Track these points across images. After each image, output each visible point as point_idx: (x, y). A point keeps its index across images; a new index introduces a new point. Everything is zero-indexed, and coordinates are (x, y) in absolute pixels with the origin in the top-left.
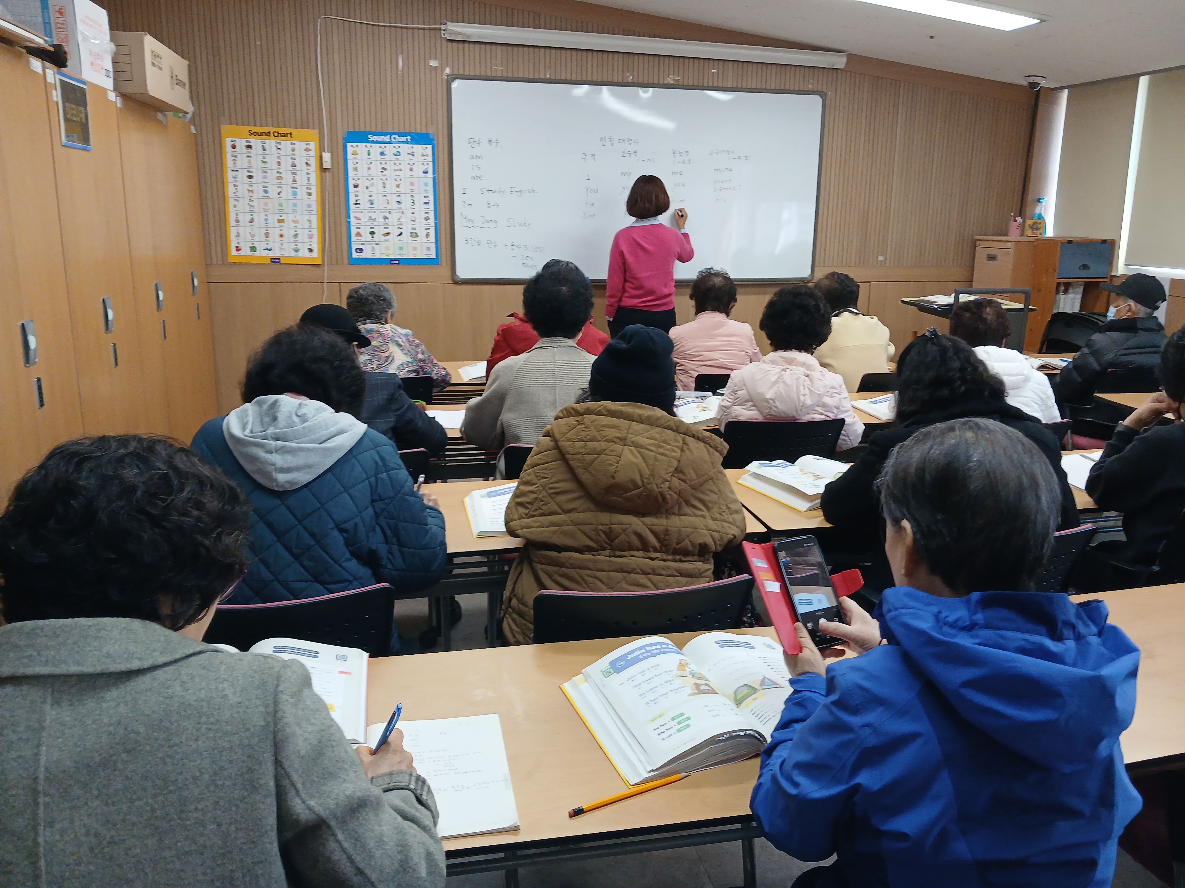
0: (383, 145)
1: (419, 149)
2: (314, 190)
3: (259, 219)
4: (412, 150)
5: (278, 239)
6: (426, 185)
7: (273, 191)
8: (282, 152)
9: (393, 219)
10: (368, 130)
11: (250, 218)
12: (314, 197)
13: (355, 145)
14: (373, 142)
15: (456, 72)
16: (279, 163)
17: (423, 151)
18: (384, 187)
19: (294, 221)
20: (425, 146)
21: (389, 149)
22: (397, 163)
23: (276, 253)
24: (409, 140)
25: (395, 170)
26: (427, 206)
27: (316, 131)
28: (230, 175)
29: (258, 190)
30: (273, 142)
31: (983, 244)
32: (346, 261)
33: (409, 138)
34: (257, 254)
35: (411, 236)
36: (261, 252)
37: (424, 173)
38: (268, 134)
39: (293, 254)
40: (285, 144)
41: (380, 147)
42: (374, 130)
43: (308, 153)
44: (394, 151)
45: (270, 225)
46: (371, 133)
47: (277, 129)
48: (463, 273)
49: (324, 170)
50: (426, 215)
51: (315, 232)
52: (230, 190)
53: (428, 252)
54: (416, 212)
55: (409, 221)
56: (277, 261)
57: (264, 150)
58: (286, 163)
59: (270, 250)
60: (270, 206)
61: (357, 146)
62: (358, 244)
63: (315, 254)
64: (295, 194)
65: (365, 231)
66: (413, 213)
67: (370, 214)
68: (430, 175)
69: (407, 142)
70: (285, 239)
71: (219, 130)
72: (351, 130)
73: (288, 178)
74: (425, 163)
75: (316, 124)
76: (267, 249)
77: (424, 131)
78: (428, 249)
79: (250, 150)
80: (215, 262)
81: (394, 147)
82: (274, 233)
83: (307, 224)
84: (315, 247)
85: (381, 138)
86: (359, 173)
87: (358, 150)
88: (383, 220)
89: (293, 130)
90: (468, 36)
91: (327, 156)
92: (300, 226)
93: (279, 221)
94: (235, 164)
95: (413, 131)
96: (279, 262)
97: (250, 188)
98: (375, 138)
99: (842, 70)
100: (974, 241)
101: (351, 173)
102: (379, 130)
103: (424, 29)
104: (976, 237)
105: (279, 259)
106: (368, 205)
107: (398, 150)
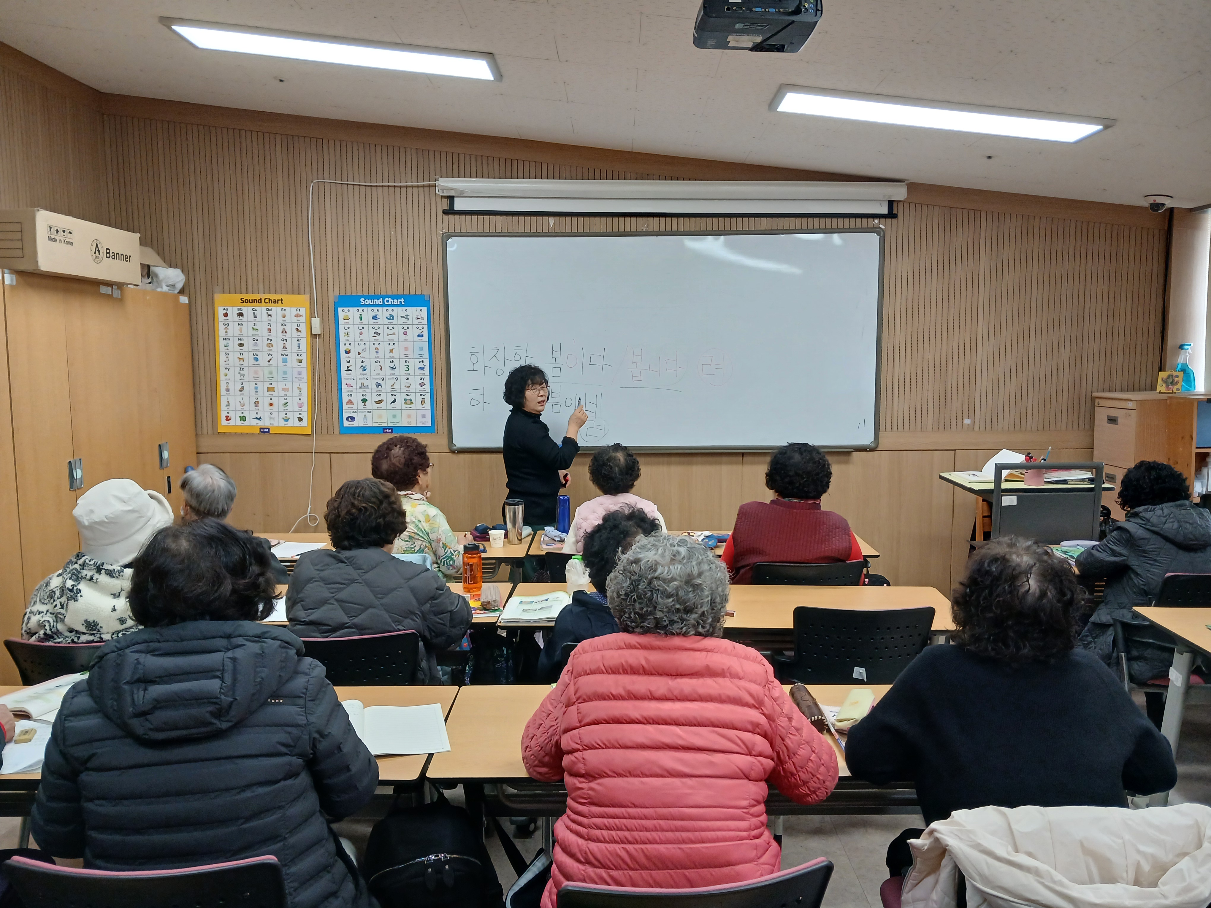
0: (375, 309)
1: (413, 311)
2: (304, 357)
3: (249, 387)
4: (406, 313)
5: (268, 408)
6: (421, 349)
7: (263, 358)
8: (273, 319)
9: (387, 385)
10: (360, 293)
11: (240, 386)
12: (304, 364)
13: (346, 309)
14: (365, 306)
15: (452, 230)
16: (269, 330)
17: (418, 314)
18: (377, 352)
19: (283, 389)
20: (419, 309)
21: (382, 313)
22: (391, 327)
23: (266, 423)
24: (403, 303)
25: (388, 335)
26: (422, 372)
27: (307, 296)
28: (221, 343)
29: (249, 358)
30: (264, 309)
31: (1104, 403)
32: (336, 431)
33: (402, 300)
34: (246, 423)
35: (405, 403)
36: (251, 422)
37: (418, 336)
38: (260, 301)
39: (282, 423)
40: (276, 310)
41: (373, 310)
42: (366, 293)
43: (298, 318)
44: (387, 314)
45: (260, 393)
46: (363, 296)
47: (267, 296)
48: (459, 442)
49: (314, 336)
50: (422, 381)
51: (305, 400)
52: (222, 359)
53: (424, 420)
54: (410, 377)
55: (403, 387)
56: (267, 430)
57: (255, 317)
58: (277, 329)
59: (259, 419)
60: (260, 374)
61: (348, 310)
62: (350, 412)
63: (305, 423)
64: (285, 361)
65: (357, 399)
66: (407, 379)
67: (362, 381)
68: (426, 338)
69: (400, 305)
70: (275, 407)
71: (213, 299)
72: (343, 293)
73: (278, 345)
74: (420, 327)
75: (307, 289)
76: (257, 418)
77: (418, 293)
78: (424, 416)
79: (241, 318)
80: (205, 432)
81: (387, 310)
82: (264, 402)
83: (297, 392)
84: (305, 416)
85: (374, 302)
86: (351, 339)
87: (350, 314)
88: (376, 387)
89: (284, 297)
90: (462, 192)
91: (316, 322)
92: (289, 394)
93: (269, 389)
94: (226, 332)
95: (406, 293)
96: (268, 432)
97: (241, 357)
98: (367, 302)
99: (903, 202)
100: (1093, 399)
101: (342, 338)
102: (372, 293)
103: (418, 187)
104: (1095, 394)
105: (269, 429)
106: (360, 371)
107: (392, 313)
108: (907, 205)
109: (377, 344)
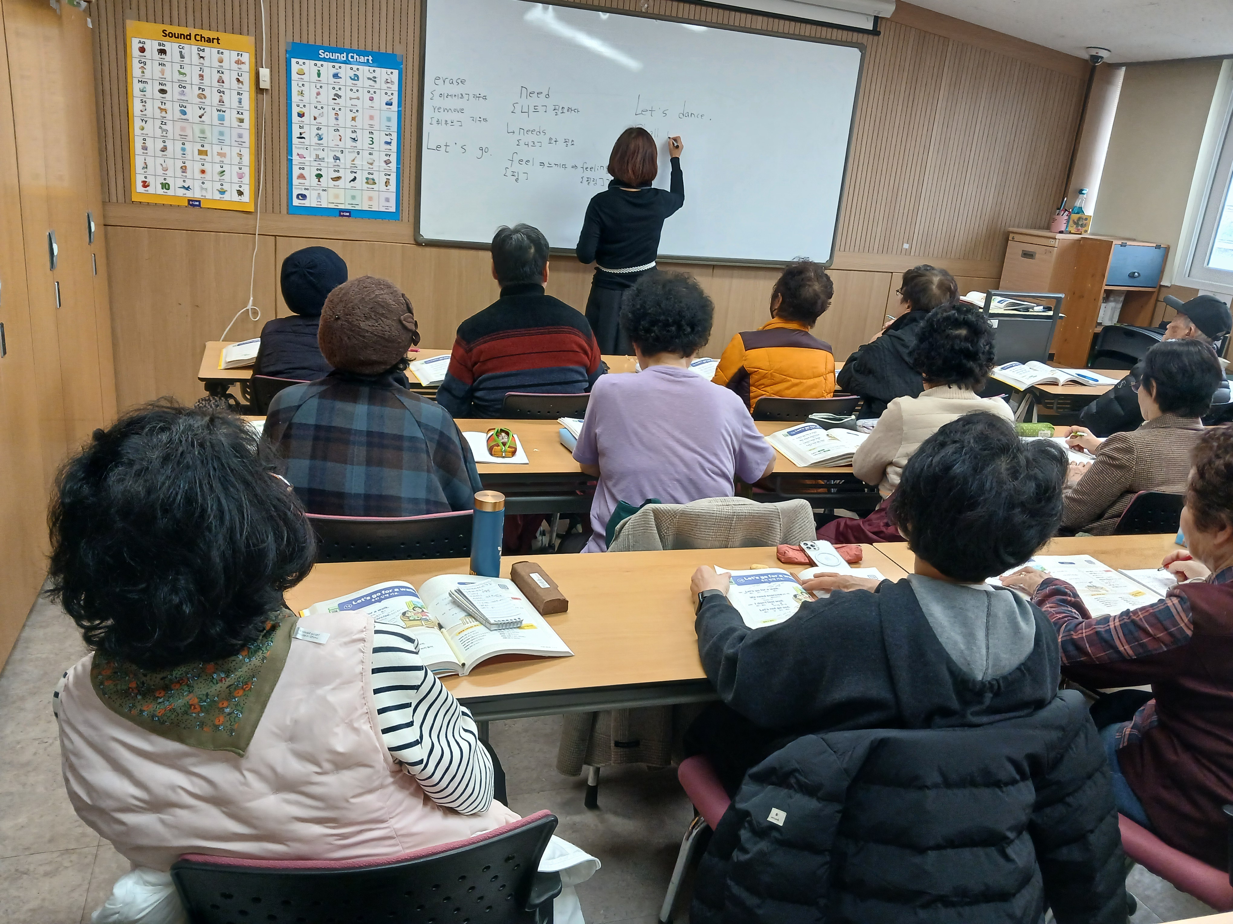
0: (337, 65)
1: (382, 73)
2: (246, 116)
3: (174, 148)
4: (374, 75)
5: (198, 175)
6: (389, 119)
7: (193, 112)
8: (206, 62)
9: (346, 160)
10: (319, 43)
11: (162, 145)
12: (246, 124)
13: (301, 61)
14: (324, 59)
16: (201, 76)
17: (387, 77)
18: (337, 119)
19: (219, 154)
20: (389, 71)
21: (345, 71)
22: (355, 89)
23: (196, 194)
24: (371, 62)
25: (351, 99)
26: (388, 147)
27: (252, 39)
28: (136, 87)
29: (173, 111)
30: (194, 49)
31: (1017, 238)
32: (284, 210)
33: (370, 58)
34: (170, 192)
35: (367, 183)
36: (176, 191)
37: (387, 104)
38: (188, 37)
39: (217, 196)
40: (211, 52)
41: (334, 67)
42: (326, 44)
43: (240, 66)
44: (351, 74)
45: (189, 156)
46: (322, 47)
47: (200, 32)
48: (428, 232)
49: (261, 91)
50: (387, 158)
51: (246, 170)
52: (136, 107)
53: (387, 204)
54: (374, 153)
55: (365, 163)
56: (197, 203)
57: (182, 57)
58: (211, 77)
59: (188, 188)
60: (189, 132)
61: (304, 63)
62: (301, 189)
63: (246, 198)
64: (222, 118)
65: (310, 173)
66: (370, 154)
67: (318, 152)
68: (395, 107)
69: (367, 63)
70: (208, 176)
71: (124, 28)
72: (297, 40)
73: (213, 97)
74: (389, 94)
75: (252, 28)
76: (184, 187)
77: (390, 51)
78: (387, 200)
79: (163, 56)
80: (114, 199)
81: (352, 69)
82: (194, 168)
83: (236, 160)
84: (246, 189)
85: (335, 56)
86: (306, 99)
87: (305, 68)
88: (333, 161)
89: (221, 35)
91: (265, 73)
92: (227, 161)
93: (200, 152)
94: (143, 72)
95: (376, 49)
96: (199, 205)
97: (163, 107)
98: (328, 55)
99: (888, 20)
100: (1008, 234)
101: (295, 98)
102: (333, 45)
104: (1012, 229)
105: (199, 201)
106: (315, 140)
107: (356, 73)
108: (889, 24)
109: (337, 109)
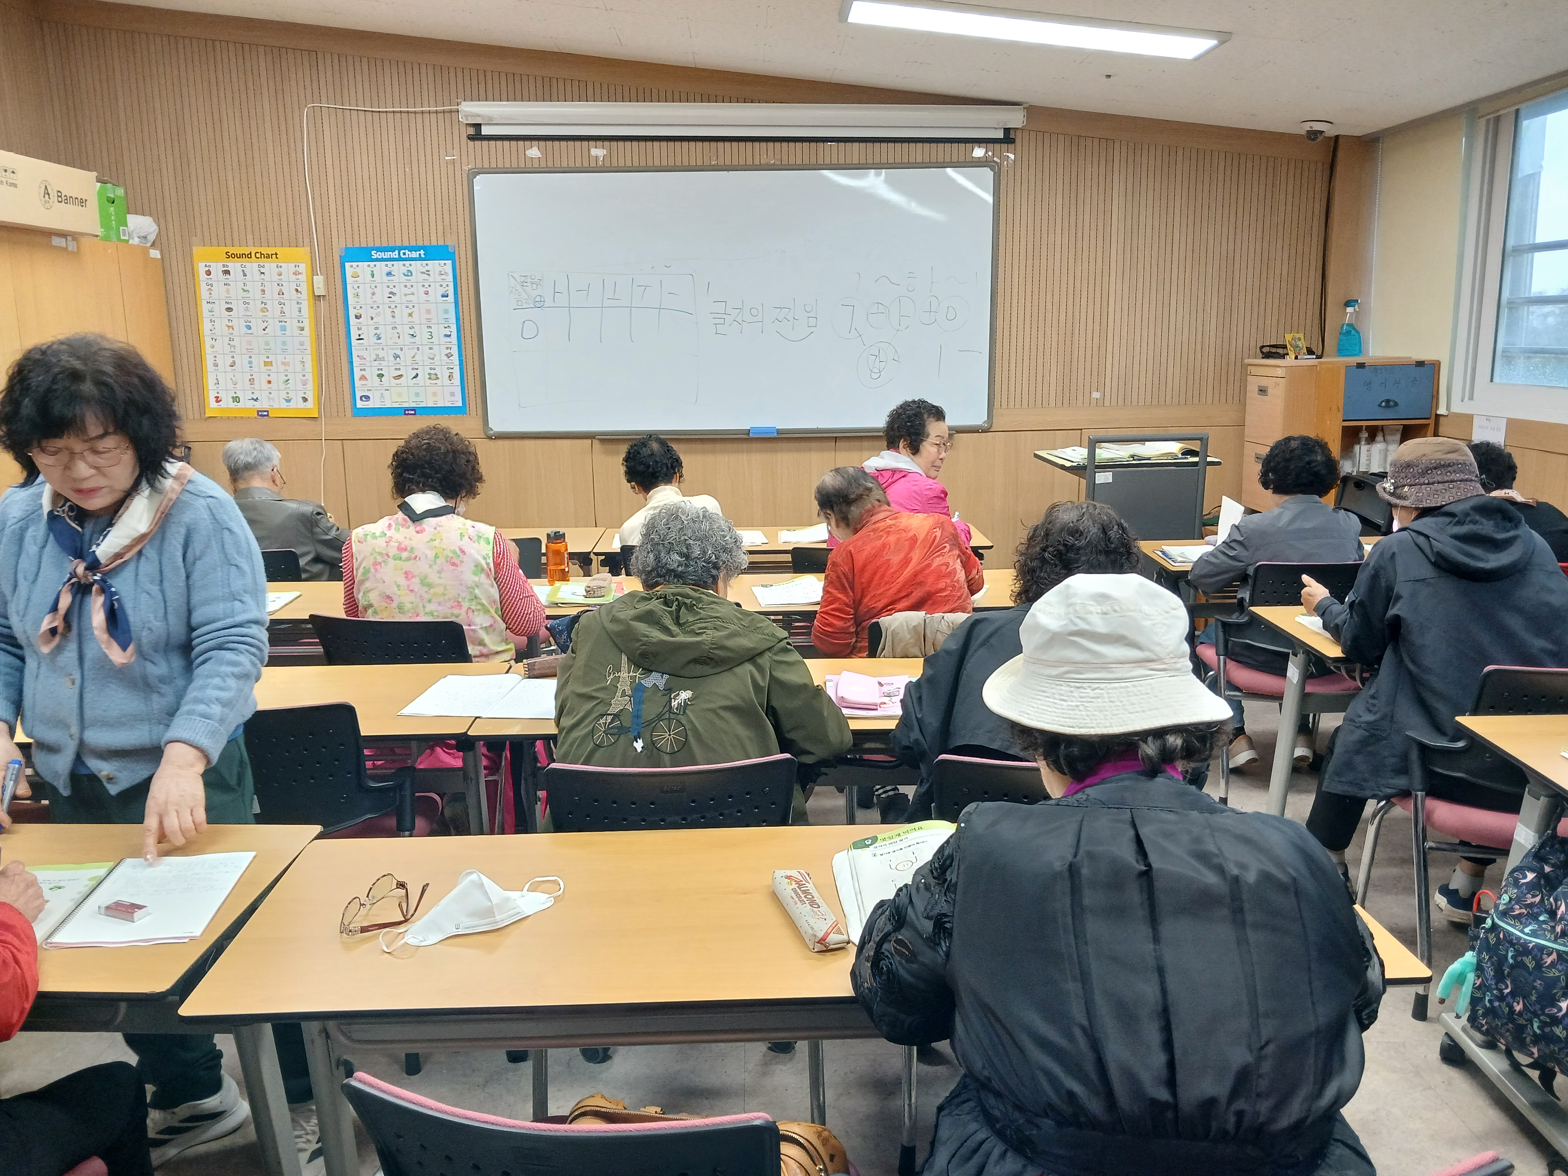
0: (390, 264)
1: (434, 265)
2: (306, 324)
3: (242, 361)
4: (428, 268)
5: (266, 386)
6: (446, 312)
7: (257, 326)
8: (266, 277)
9: (406, 356)
10: (371, 245)
11: (231, 360)
12: (307, 332)
13: (354, 264)
14: (377, 260)
15: (479, 165)
16: (263, 291)
17: (441, 269)
18: (393, 317)
19: (283, 363)
20: (442, 263)
21: (398, 268)
22: (409, 285)
23: (264, 404)
24: (423, 256)
25: (406, 295)
26: (448, 339)
27: (307, 249)
28: (205, 308)
29: (239, 325)
30: (255, 265)
31: (1254, 370)
32: (349, 413)
33: (422, 252)
34: (240, 405)
35: (430, 378)
36: (246, 403)
37: (443, 296)
38: (249, 256)
39: (284, 405)
40: (270, 266)
41: (387, 266)
42: (378, 244)
43: (298, 277)
44: (404, 270)
45: (255, 369)
46: (374, 249)
47: (259, 249)
48: (497, 425)
49: (317, 298)
50: (449, 351)
51: (309, 377)
52: (206, 327)
54: (434, 347)
55: (426, 358)
56: (266, 413)
57: (245, 275)
58: (272, 291)
59: (256, 400)
60: (254, 345)
61: (357, 266)
62: (364, 390)
63: (310, 404)
64: (283, 329)
65: (371, 373)
66: (431, 348)
67: (377, 352)
68: (451, 298)
69: (420, 259)
70: (274, 385)
71: (191, 254)
72: (350, 245)
73: (274, 309)
74: (444, 285)
75: (307, 241)
76: (253, 399)
77: (441, 243)
78: (452, 394)
79: (228, 276)
81: (404, 265)
82: (261, 379)
83: (299, 367)
84: (310, 396)
85: (387, 255)
86: (362, 300)
87: (359, 270)
88: (393, 359)
89: (278, 250)
90: (490, 118)
91: (319, 280)
92: (290, 369)
93: (266, 364)
94: (210, 294)
95: (427, 243)
96: (268, 415)
97: (230, 324)
98: (381, 255)
99: (1022, 129)
100: (1244, 367)
101: (351, 300)
102: (385, 244)
103: (437, 112)
104: (1247, 361)
105: (268, 411)
106: (374, 340)
107: (410, 268)
108: (1026, 133)
109: (393, 306)
